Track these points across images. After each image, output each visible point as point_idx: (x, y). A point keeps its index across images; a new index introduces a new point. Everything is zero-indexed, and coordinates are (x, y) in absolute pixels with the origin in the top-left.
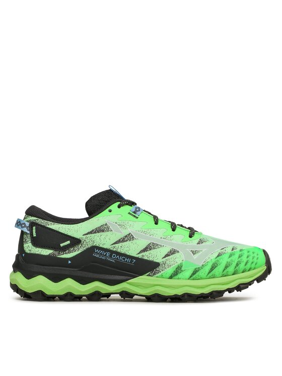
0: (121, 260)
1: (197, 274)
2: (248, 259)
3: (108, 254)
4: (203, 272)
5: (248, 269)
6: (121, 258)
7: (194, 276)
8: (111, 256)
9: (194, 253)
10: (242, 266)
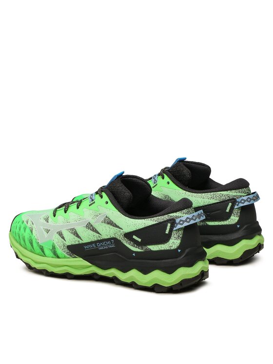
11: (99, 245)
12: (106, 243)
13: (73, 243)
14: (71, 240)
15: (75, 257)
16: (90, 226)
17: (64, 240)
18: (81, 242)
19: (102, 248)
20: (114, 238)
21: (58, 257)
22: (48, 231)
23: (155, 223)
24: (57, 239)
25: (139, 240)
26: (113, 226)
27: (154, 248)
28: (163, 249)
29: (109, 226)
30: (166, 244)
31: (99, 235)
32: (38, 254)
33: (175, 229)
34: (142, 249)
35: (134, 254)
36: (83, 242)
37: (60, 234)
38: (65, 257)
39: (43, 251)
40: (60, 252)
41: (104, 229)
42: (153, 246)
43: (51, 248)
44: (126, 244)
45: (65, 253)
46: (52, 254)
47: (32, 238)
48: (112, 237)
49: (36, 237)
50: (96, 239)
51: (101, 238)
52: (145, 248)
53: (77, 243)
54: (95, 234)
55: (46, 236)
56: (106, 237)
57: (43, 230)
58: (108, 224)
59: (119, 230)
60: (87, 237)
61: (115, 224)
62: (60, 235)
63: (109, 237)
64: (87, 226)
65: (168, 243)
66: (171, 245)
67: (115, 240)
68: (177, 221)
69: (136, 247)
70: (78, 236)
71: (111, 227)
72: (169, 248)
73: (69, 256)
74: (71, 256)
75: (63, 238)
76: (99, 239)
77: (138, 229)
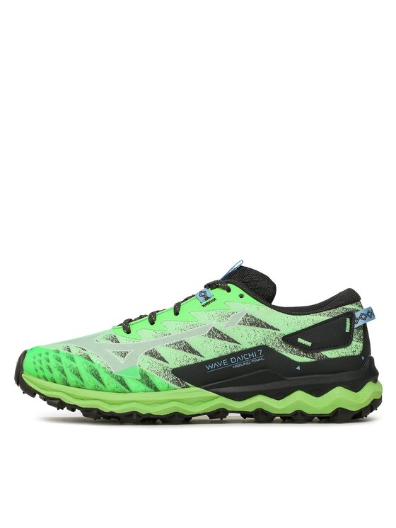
11: (233, 360)
12: (247, 356)
13: (184, 364)
14: (179, 359)
15: (187, 387)
16: (215, 333)
17: (165, 361)
18: (200, 359)
19: (240, 365)
20: (264, 346)
21: (156, 390)
22: (124, 355)
23: (327, 318)
24: (147, 364)
25: (309, 344)
26: (262, 327)
27: (331, 354)
28: (344, 355)
29: (253, 328)
30: (348, 348)
31: (236, 344)
32: (114, 391)
33: (356, 326)
34: (313, 356)
35: (298, 368)
36: (203, 359)
37: (154, 354)
38: (169, 388)
39: (124, 384)
40: (158, 381)
41: (245, 335)
42: (330, 351)
43: (139, 377)
44: (284, 353)
45: (169, 382)
46: (144, 387)
47: (96, 366)
48: (259, 344)
49: (103, 365)
50: (229, 352)
51: (239, 350)
52: (317, 355)
53: (191, 362)
54: (227, 343)
55: (122, 362)
56: (249, 346)
57: (114, 354)
58: (251, 324)
59: (273, 331)
60: (211, 350)
61: (266, 324)
62: (153, 356)
63: (254, 345)
64: (209, 333)
65: (350, 347)
66: (354, 349)
67: (265, 349)
68: (357, 315)
69: (304, 356)
70: (192, 351)
71: (259, 329)
72: (351, 354)
73: (175, 386)
74: (179, 385)
75: (162, 359)
76: (235, 351)
77: (304, 328)
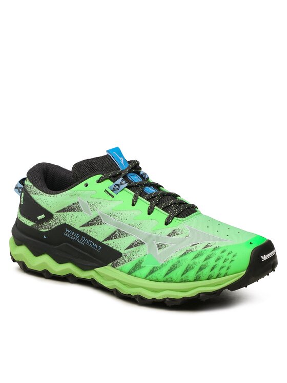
0: (89, 244)
1: (154, 274)
2: (216, 263)
3: (78, 235)
4: (160, 274)
5: (215, 275)
6: (90, 242)
7: (150, 277)
8: (80, 239)
9: (160, 247)
10: (206, 272)
